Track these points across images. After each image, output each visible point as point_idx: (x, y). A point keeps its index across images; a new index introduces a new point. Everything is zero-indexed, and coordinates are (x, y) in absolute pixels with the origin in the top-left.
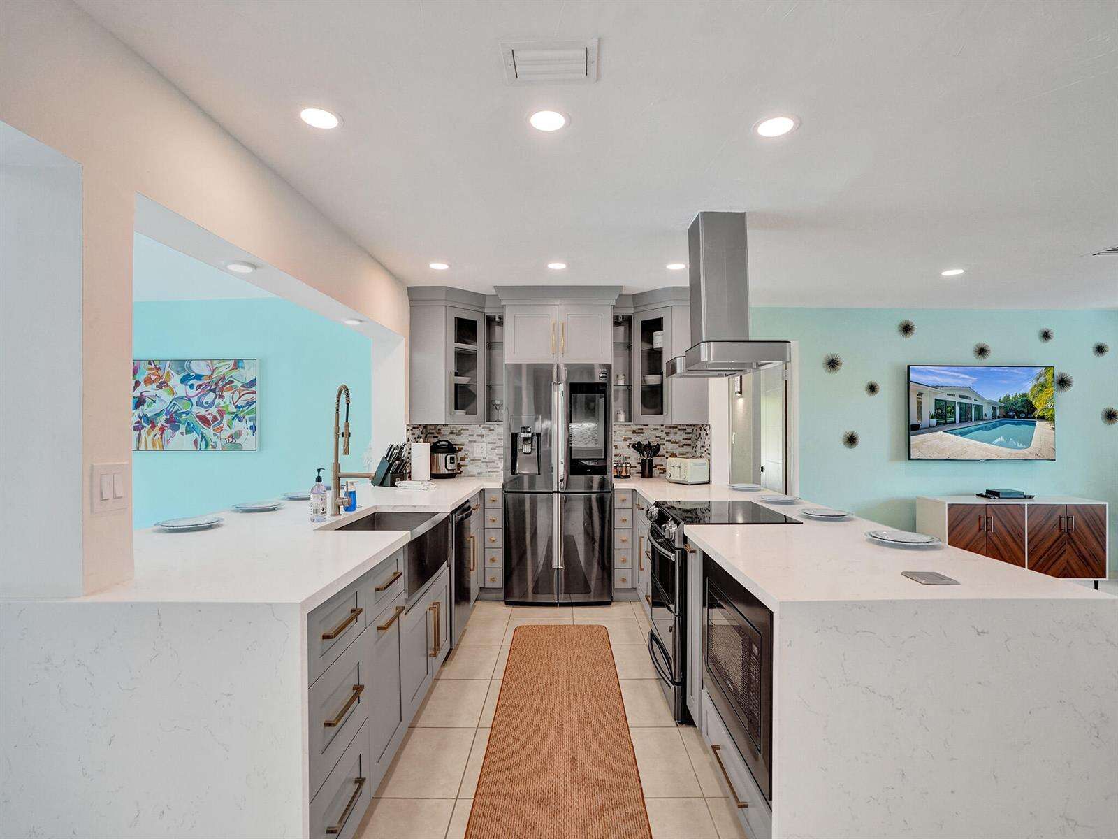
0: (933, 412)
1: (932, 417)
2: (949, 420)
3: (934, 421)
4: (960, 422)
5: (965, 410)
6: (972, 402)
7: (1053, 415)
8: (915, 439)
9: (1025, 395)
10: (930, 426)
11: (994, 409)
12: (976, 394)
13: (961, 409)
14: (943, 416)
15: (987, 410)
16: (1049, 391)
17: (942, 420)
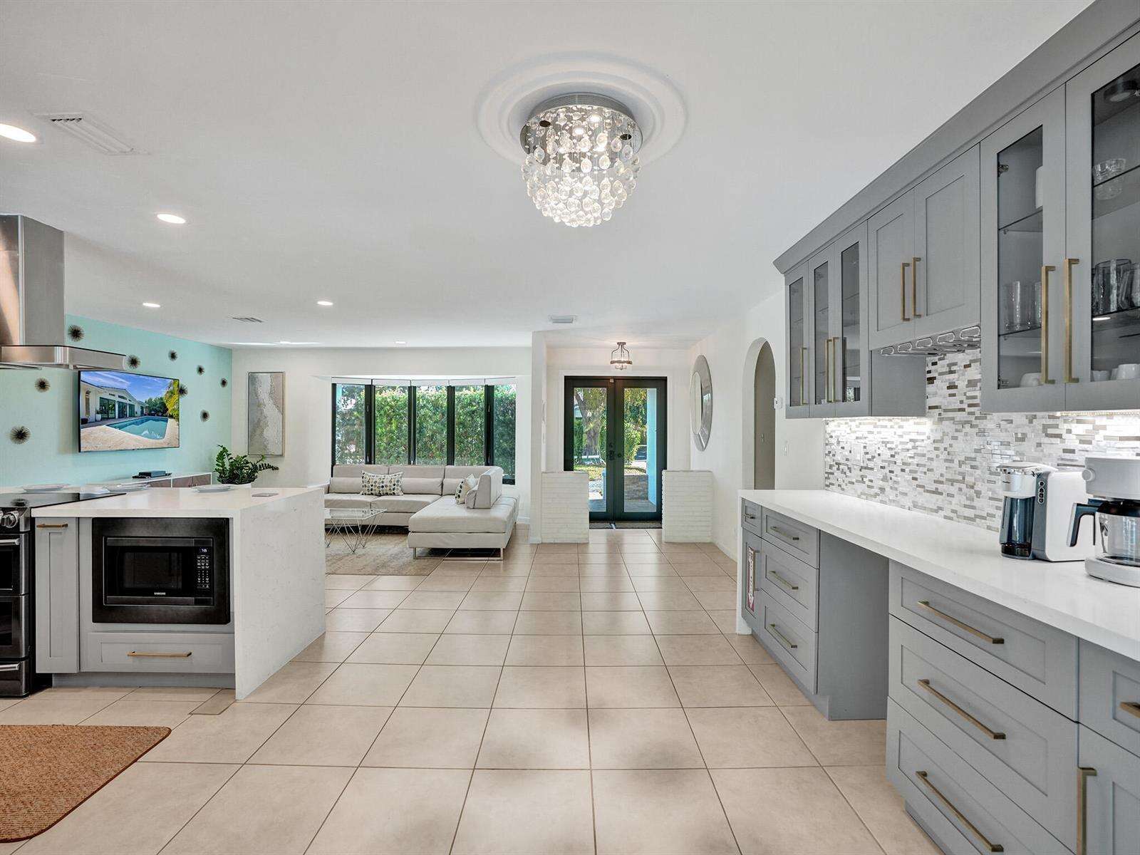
0: (98, 409)
1: (98, 413)
2: (110, 416)
3: (99, 417)
4: (119, 417)
5: (122, 406)
6: (129, 402)
7: (178, 415)
8: (84, 432)
9: (161, 399)
10: (96, 421)
11: (142, 408)
12: (130, 396)
13: (119, 407)
14: (106, 412)
15: (137, 409)
16: (176, 396)
17: (105, 416)
